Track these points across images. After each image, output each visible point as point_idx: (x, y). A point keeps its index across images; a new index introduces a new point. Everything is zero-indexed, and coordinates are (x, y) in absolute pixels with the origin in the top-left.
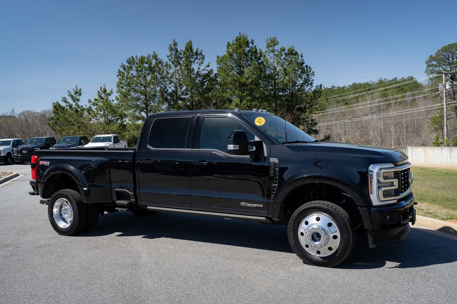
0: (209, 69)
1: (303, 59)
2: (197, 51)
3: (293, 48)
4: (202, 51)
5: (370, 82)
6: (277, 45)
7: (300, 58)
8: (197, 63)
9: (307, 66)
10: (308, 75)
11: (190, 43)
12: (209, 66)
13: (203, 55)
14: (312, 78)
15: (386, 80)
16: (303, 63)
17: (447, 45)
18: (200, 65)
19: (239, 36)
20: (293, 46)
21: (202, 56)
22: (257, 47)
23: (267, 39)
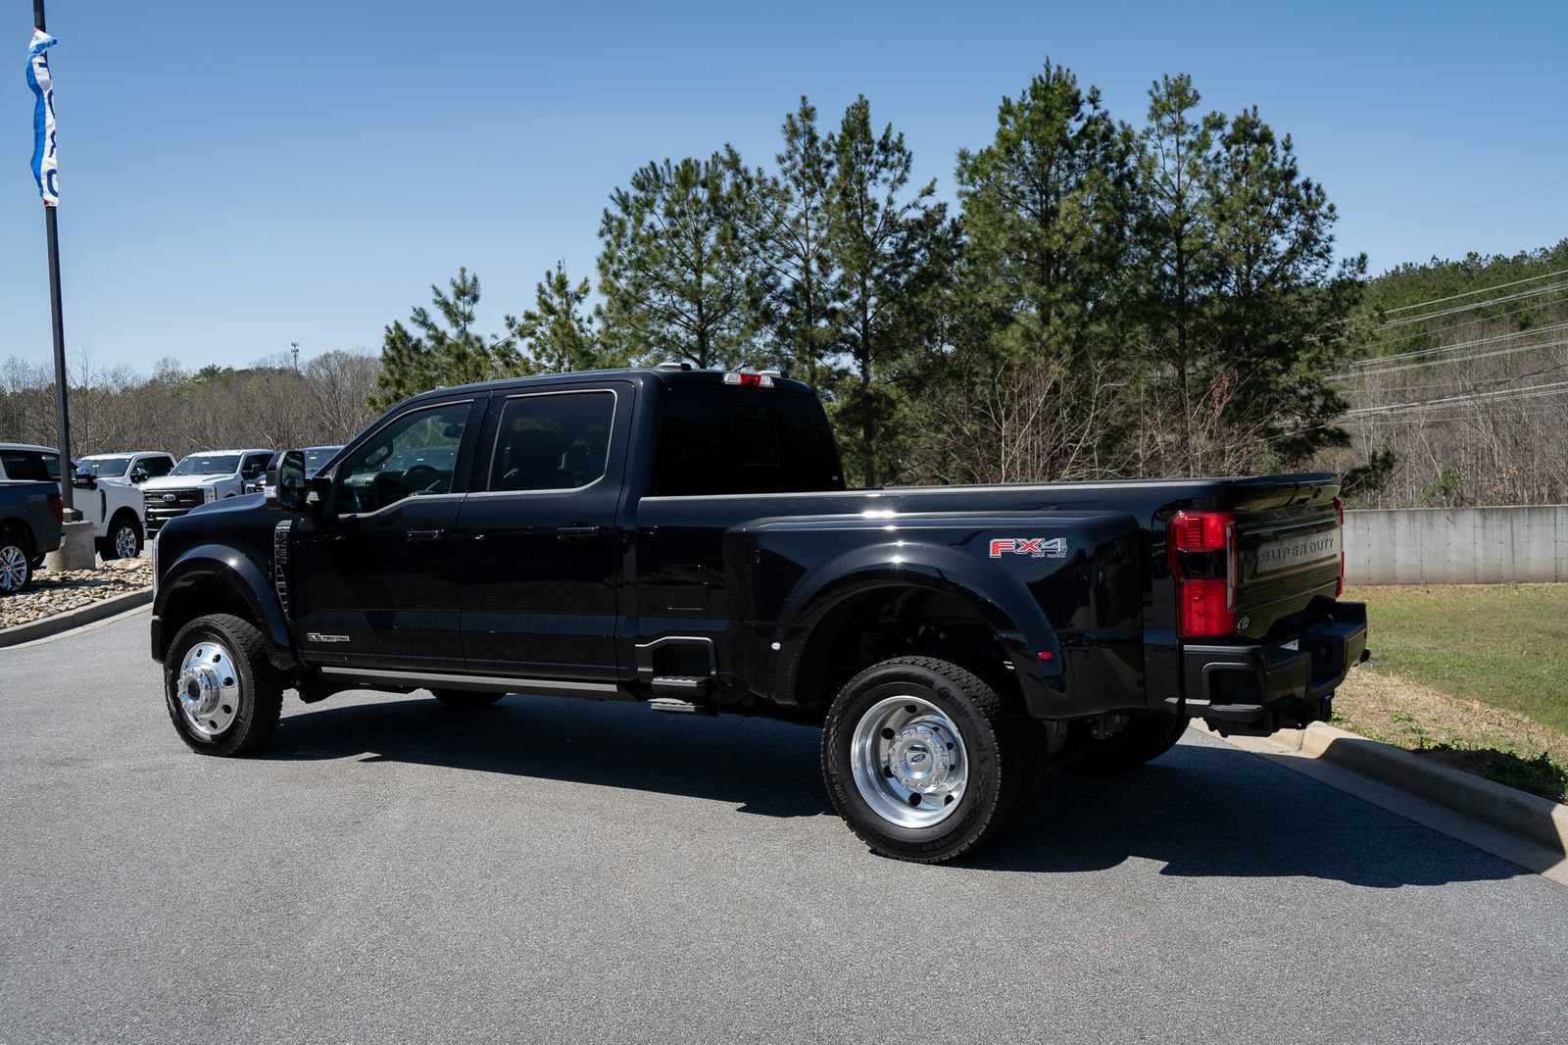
0: (930, 202)
1: (1294, 159)
2: (884, 137)
3: (1255, 116)
4: (901, 135)
6: (1190, 104)
7: (1281, 153)
8: (885, 180)
9: (1307, 186)
10: (1312, 219)
11: (860, 108)
12: (933, 191)
13: (908, 153)
14: (1327, 232)
16: (1291, 174)
18: (893, 188)
19: (1045, 78)
20: (1255, 108)
21: (904, 154)
22: (1111, 116)
23: (1155, 83)
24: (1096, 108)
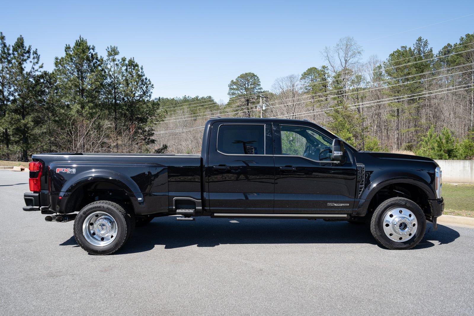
0: (42, 70)
1: (143, 72)
2: (29, 49)
3: (133, 60)
4: (36, 49)
5: (176, 98)
6: (118, 54)
7: (141, 70)
8: (31, 62)
9: (146, 79)
10: (147, 87)
11: (20, 39)
12: (43, 67)
13: (39, 55)
14: (151, 91)
15: (189, 97)
16: (142, 76)
17: (244, 73)
18: (34, 64)
19: (80, 41)
20: (133, 58)
21: (37, 55)
22: (98, 54)
23: (108, 47)
24: (94, 51)
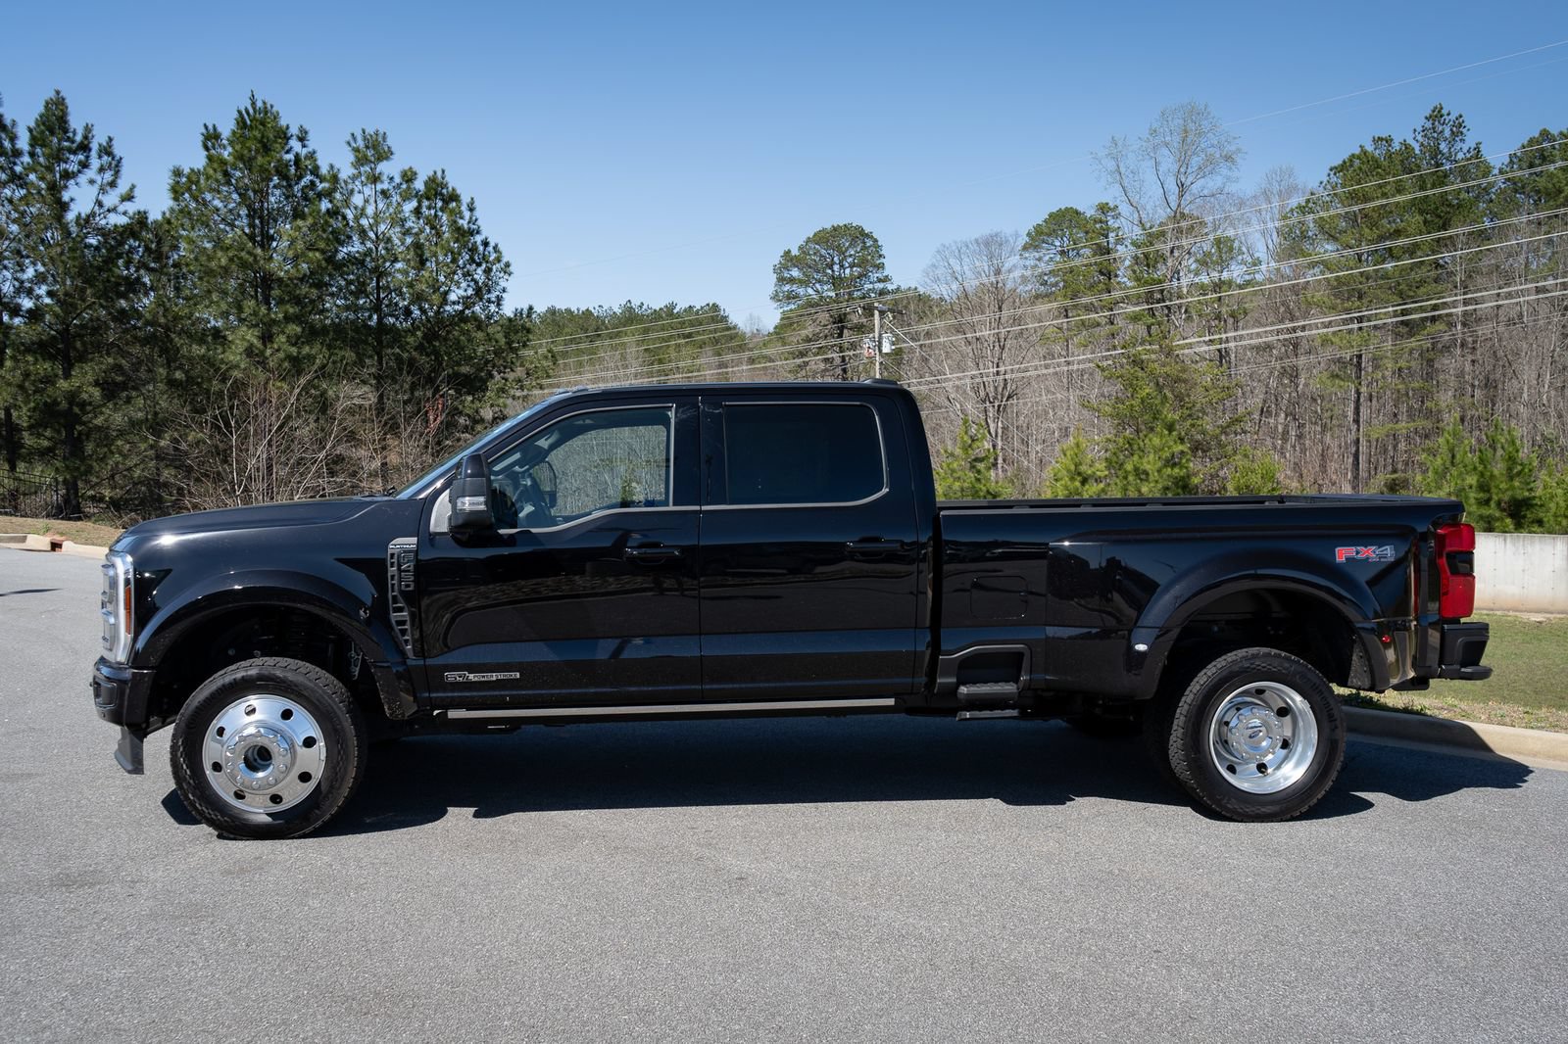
0: (131, 208)
1: (476, 220)
2: (86, 137)
3: (443, 178)
4: (111, 139)
6: (387, 158)
7: (467, 214)
9: (486, 244)
10: (488, 271)
11: (56, 104)
12: (133, 197)
13: (117, 158)
14: (503, 283)
16: (471, 233)
17: (828, 226)
18: (102, 190)
19: (251, 112)
20: (443, 172)
21: (113, 159)
22: (318, 155)
23: (353, 135)
24: (304, 146)
